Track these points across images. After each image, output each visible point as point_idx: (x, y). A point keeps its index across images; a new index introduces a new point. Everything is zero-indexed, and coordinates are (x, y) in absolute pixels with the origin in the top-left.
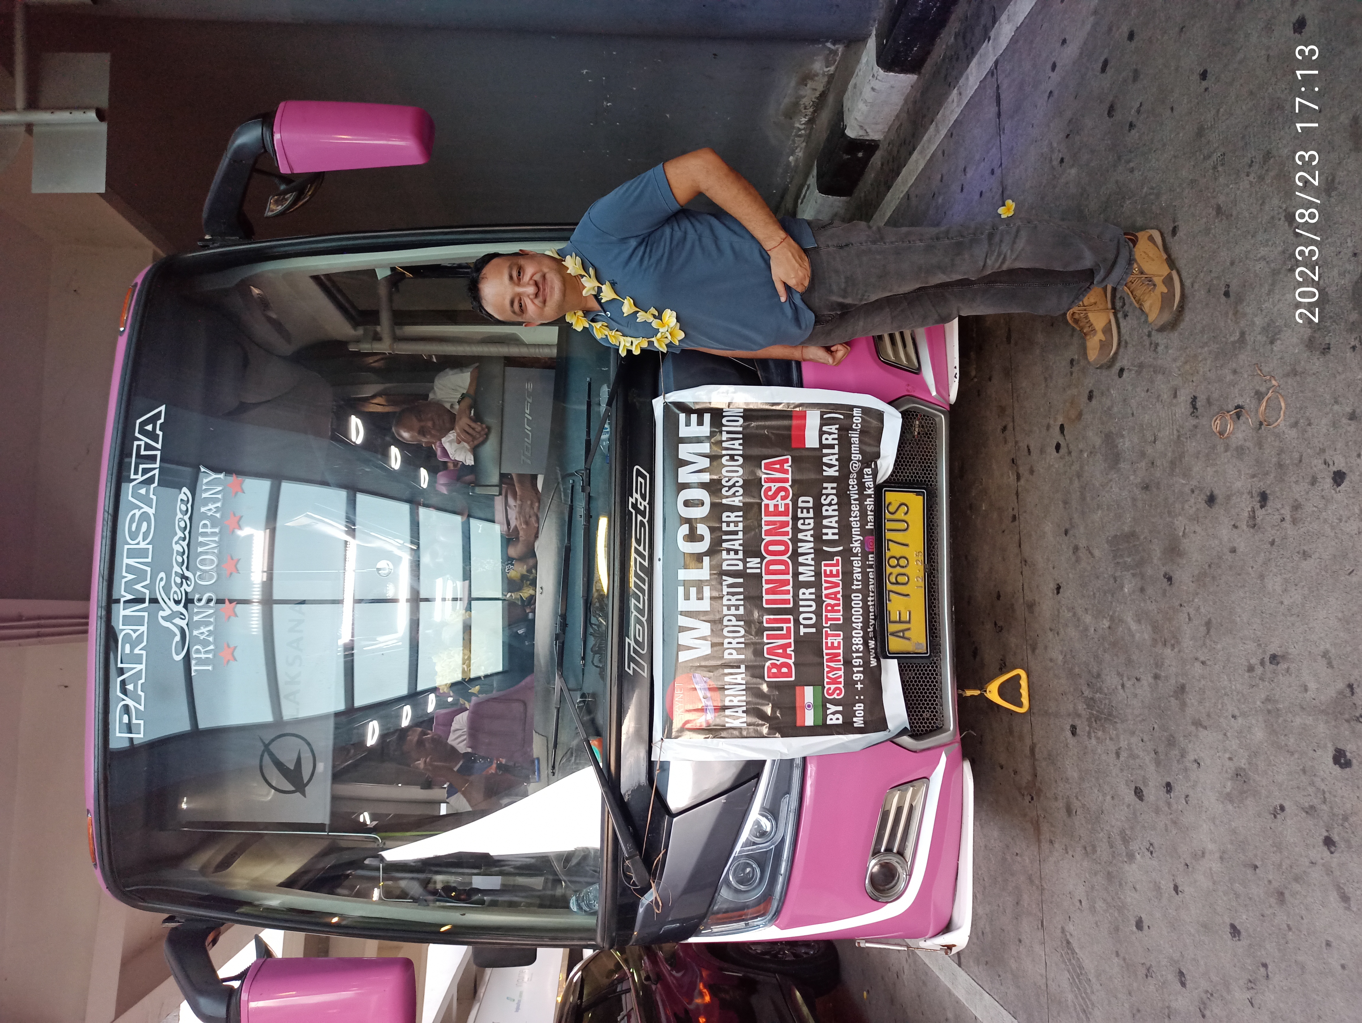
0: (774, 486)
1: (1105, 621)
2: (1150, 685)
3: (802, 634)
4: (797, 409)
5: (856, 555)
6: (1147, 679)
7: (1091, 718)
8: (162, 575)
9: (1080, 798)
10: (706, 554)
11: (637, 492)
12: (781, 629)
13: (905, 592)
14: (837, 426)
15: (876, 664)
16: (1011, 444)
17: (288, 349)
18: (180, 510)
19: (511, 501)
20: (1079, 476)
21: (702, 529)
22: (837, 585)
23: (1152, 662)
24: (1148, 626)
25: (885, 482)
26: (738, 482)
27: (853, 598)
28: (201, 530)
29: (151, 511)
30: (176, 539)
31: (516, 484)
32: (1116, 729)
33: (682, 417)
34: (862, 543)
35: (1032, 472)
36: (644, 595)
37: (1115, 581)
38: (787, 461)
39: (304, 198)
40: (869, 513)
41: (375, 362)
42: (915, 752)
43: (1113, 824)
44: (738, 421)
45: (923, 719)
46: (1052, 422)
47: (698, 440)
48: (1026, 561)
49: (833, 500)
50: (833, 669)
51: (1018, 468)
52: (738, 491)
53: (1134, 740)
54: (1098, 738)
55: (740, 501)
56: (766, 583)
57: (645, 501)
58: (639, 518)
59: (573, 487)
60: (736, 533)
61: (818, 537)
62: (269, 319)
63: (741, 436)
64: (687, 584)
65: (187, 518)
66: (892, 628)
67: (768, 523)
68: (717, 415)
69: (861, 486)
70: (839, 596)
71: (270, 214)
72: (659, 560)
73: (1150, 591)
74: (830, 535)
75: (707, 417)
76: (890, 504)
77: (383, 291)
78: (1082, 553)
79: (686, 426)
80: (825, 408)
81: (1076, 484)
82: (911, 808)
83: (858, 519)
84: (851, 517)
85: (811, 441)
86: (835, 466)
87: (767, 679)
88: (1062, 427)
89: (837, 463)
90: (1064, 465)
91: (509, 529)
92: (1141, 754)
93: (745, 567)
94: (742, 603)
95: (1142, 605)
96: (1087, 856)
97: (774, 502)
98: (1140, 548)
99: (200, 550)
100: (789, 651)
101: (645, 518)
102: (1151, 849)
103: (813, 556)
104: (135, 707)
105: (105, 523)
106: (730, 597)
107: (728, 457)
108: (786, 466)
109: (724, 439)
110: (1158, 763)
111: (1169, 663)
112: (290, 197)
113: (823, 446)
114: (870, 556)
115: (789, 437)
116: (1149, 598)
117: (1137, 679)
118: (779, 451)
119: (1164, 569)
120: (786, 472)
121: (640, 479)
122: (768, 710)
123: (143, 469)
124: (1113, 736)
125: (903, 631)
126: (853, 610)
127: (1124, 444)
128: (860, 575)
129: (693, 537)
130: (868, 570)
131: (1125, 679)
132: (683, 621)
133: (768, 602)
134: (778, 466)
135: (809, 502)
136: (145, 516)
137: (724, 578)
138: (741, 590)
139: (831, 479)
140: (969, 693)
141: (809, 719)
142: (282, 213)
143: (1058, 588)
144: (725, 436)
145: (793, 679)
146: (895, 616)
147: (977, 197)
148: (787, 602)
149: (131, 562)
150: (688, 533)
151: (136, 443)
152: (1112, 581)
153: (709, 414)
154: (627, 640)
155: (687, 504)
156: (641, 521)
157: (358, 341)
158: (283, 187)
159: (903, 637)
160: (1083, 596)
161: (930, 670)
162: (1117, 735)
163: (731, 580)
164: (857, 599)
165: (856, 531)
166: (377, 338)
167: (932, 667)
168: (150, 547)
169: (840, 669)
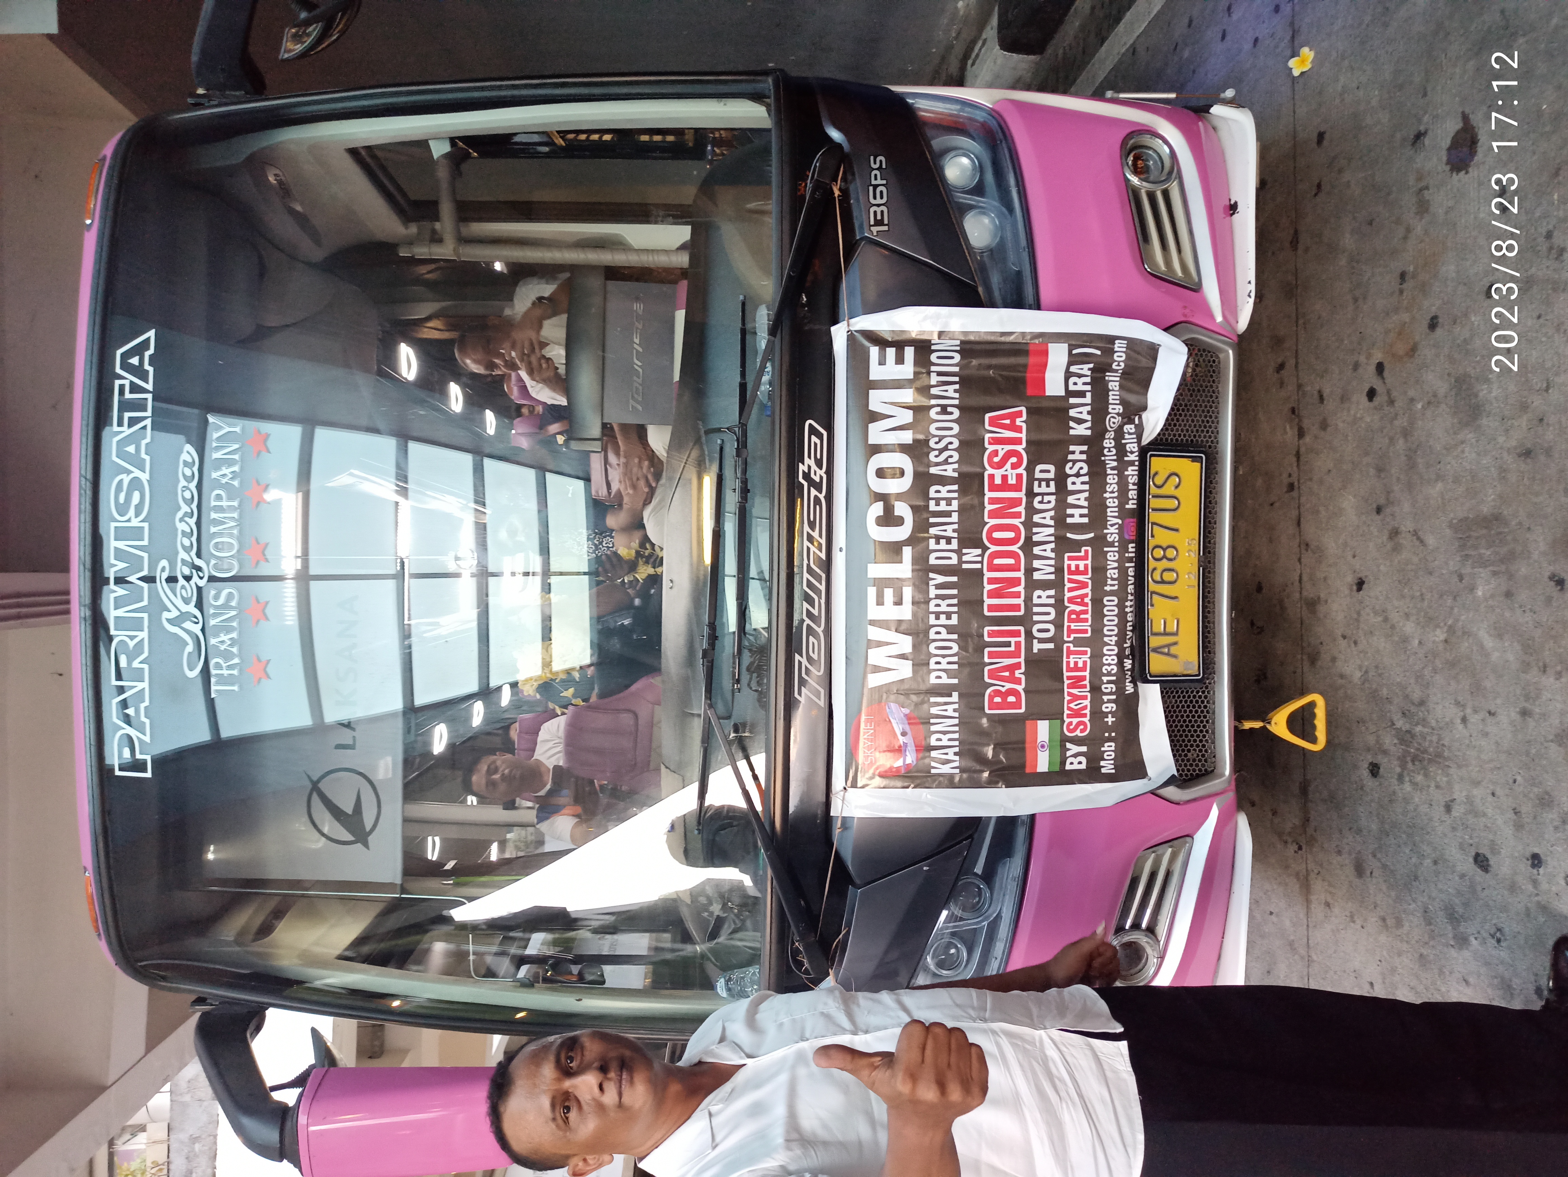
0: (1002, 450)
1: (1438, 632)
2: (1512, 723)
3: (1035, 651)
4: (1037, 341)
5: (1111, 544)
6: (1507, 716)
7: (1404, 757)
8: (164, 563)
9: (1379, 855)
10: (908, 542)
11: (809, 457)
12: (1008, 644)
13: (1173, 595)
14: (1091, 366)
15: (1132, 690)
16: (1291, 388)
17: (318, 255)
18: (184, 475)
19: (612, 458)
20: (1406, 433)
21: (902, 509)
22: (1084, 585)
23: (1518, 692)
24: (1515, 644)
25: (1149, 444)
26: (951, 443)
27: (1106, 603)
28: (213, 503)
29: (144, 477)
30: (180, 514)
31: (618, 436)
32: (1448, 775)
33: (874, 351)
34: (1121, 528)
35: (1324, 426)
36: (820, 598)
37: (1461, 580)
38: (1019, 414)
39: (331, 36)
40: (1131, 487)
41: (429, 272)
42: (1178, 804)
43: (1434, 895)
44: (952, 358)
45: (1188, 760)
46: (1362, 359)
47: (897, 384)
48: (1307, 545)
49: (1081, 468)
50: (1075, 698)
51: (1300, 421)
52: (951, 457)
53: (1478, 793)
54: (1414, 784)
55: (954, 470)
56: (989, 583)
57: (821, 468)
58: (814, 492)
59: (721, 449)
60: (948, 514)
61: (1060, 521)
62: (292, 212)
63: (957, 379)
64: (881, 584)
65: (193, 485)
66: (1154, 642)
67: (992, 501)
68: (923, 348)
69: (1121, 451)
70: (1087, 600)
71: (286, 56)
72: (841, 550)
73: (1523, 596)
74: (1077, 517)
75: (909, 352)
76: (1156, 474)
77: (443, 173)
78: (1405, 540)
79: (880, 364)
80: (1074, 340)
81: (1401, 444)
82: (1168, 875)
83: (1116, 494)
84: (1106, 492)
85: (1054, 386)
86: (1086, 421)
87: (987, 711)
88: (1380, 368)
89: (1089, 418)
90: (1382, 418)
91: (610, 493)
92: (1490, 812)
93: (961, 562)
94: (955, 609)
95: (1507, 614)
96: (1387, 930)
97: (1002, 472)
98: (1509, 538)
99: (213, 530)
100: (1018, 674)
101: (821, 492)
102: (1498, 935)
103: (1053, 545)
104: (138, 738)
105: (83, 492)
106: (939, 601)
107: (938, 409)
108: (1019, 422)
109: (933, 382)
110: (1519, 827)
111: (1549, 696)
112: (314, 30)
113: (1070, 394)
114: (1131, 545)
115: (1023, 381)
116: (1521, 607)
117: (1490, 713)
118: (1009, 400)
119: (1552, 568)
120: (1019, 429)
121: (814, 438)
122: (989, 752)
123: (130, 418)
124: (1443, 785)
125: (1168, 646)
126: (1106, 619)
127: (1490, 392)
128: (1116, 571)
129: (889, 519)
130: (1127, 565)
131: (1469, 711)
132: (874, 633)
133: (991, 608)
134: (1008, 422)
135: (1049, 471)
136: (135, 484)
137: (931, 575)
138: (955, 592)
139: (1080, 440)
140: (1248, 725)
141: (1043, 764)
142: (303, 55)
143: (1360, 584)
144: (934, 379)
145: (1023, 710)
146: (1159, 627)
147: (1247, 46)
148: (1016, 607)
149: (121, 545)
150: (882, 514)
151: (117, 383)
152: (1455, 579)
153: (913, 348)
154: (797, 657)
155: (881, 473)
156: (816, 497)
157: (410, 242)
158: (303, 15)
159: (1168, 654)
160: (1403, 597)
161: (1200, 697)
162: (1449, 783)
163: (941, 579)
164: (1111, 605)
165: (1112, 512)
166: (436, 239)
167: (1203, 692)
168: (146, 525)
169: (1085, 698)
